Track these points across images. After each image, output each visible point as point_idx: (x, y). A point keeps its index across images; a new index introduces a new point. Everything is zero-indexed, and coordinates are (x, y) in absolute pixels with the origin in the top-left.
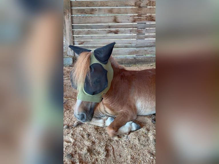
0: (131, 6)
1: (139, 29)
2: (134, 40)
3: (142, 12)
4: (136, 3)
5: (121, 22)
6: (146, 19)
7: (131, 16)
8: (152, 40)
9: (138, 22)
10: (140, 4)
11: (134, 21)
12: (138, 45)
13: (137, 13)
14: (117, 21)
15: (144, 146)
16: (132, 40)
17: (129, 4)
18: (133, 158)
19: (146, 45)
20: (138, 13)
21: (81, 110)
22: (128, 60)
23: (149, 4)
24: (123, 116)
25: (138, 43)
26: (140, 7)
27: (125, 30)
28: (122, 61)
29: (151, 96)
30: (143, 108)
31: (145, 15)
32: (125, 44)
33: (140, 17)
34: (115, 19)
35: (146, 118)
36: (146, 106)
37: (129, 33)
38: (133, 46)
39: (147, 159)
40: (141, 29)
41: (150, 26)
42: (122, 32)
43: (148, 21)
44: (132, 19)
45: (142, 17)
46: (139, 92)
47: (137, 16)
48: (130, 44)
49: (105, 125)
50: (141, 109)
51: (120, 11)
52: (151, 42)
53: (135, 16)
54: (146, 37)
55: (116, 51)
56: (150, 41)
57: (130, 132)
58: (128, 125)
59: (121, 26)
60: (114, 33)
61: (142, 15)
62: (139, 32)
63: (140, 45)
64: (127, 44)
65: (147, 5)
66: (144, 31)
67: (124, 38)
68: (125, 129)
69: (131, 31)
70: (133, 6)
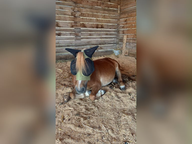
0: (68, 15)
1: (77, 33)
2: (73, 41)
3: (77, 20)
4: (72, 14)
5: (62, 27)
6: (80, 26)
7: (69, 23)
8: (86, 41)
9: (75, 27)
10: (75, 14)
11: (72, 27)
12: (77, 45)
13: (73, 21)
14: (59, 26)
15: (112, 99)
16: (72, 41)
17: (67, 14)
18: (110, 105)
19: (82, 45)
20: (75, 21)
21: (82, 86)
22: (71, 56)
23: (81, 15)
24: (96, 87)
25: (77, 43)
26: (75, 17)
27: (66, 33)
28: (66, 57)
29: (107, 74)
30: (104, 81)
31: (79, 23)
32: (67, 44)
33: (76, 24)
34: (57, 24)
35: (106, 87)
36: (105, 80)
37: (69, 35)
38: (73, 45)
39: (117, 103)
40: (78, 33)
41: (84, 31)
42: (64, 35)
43: (82, 28)
44: (71, 25)
45: (77, 24)
46: (100, 72)
47: (74, 23)
48: (71, 43)
49: (85, 96)
50: (103, 82)
51: (61, 18)
52: (86, 42)
53: (72, 23)
54: (82, 39)
55: (61, 49)
56: (84, 42)
57: (102, 95)
58: (99, 92)
59: (62, 30)
60: (57, 35)
61: (78, 23)
62: (76, 35)
63: (78, 44)
64: (69, 44)
65: (80, 15)
66: (80, 34)
67: (65, 39)
68: (99, 94)
69: (70, 34)
70: (70, 15)
